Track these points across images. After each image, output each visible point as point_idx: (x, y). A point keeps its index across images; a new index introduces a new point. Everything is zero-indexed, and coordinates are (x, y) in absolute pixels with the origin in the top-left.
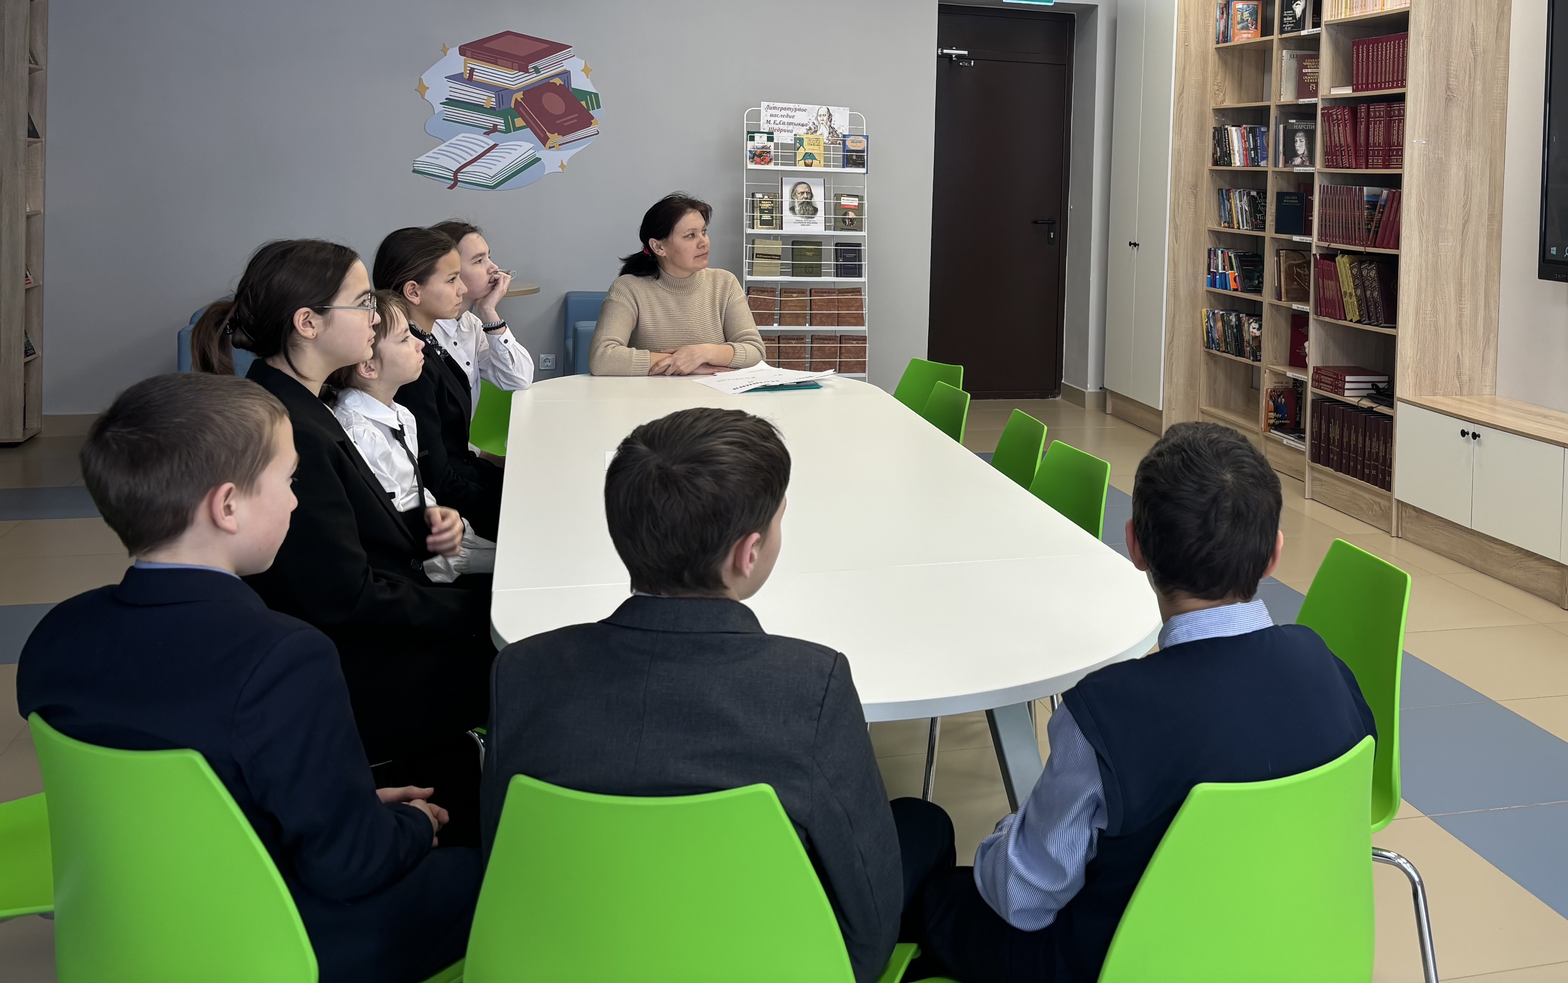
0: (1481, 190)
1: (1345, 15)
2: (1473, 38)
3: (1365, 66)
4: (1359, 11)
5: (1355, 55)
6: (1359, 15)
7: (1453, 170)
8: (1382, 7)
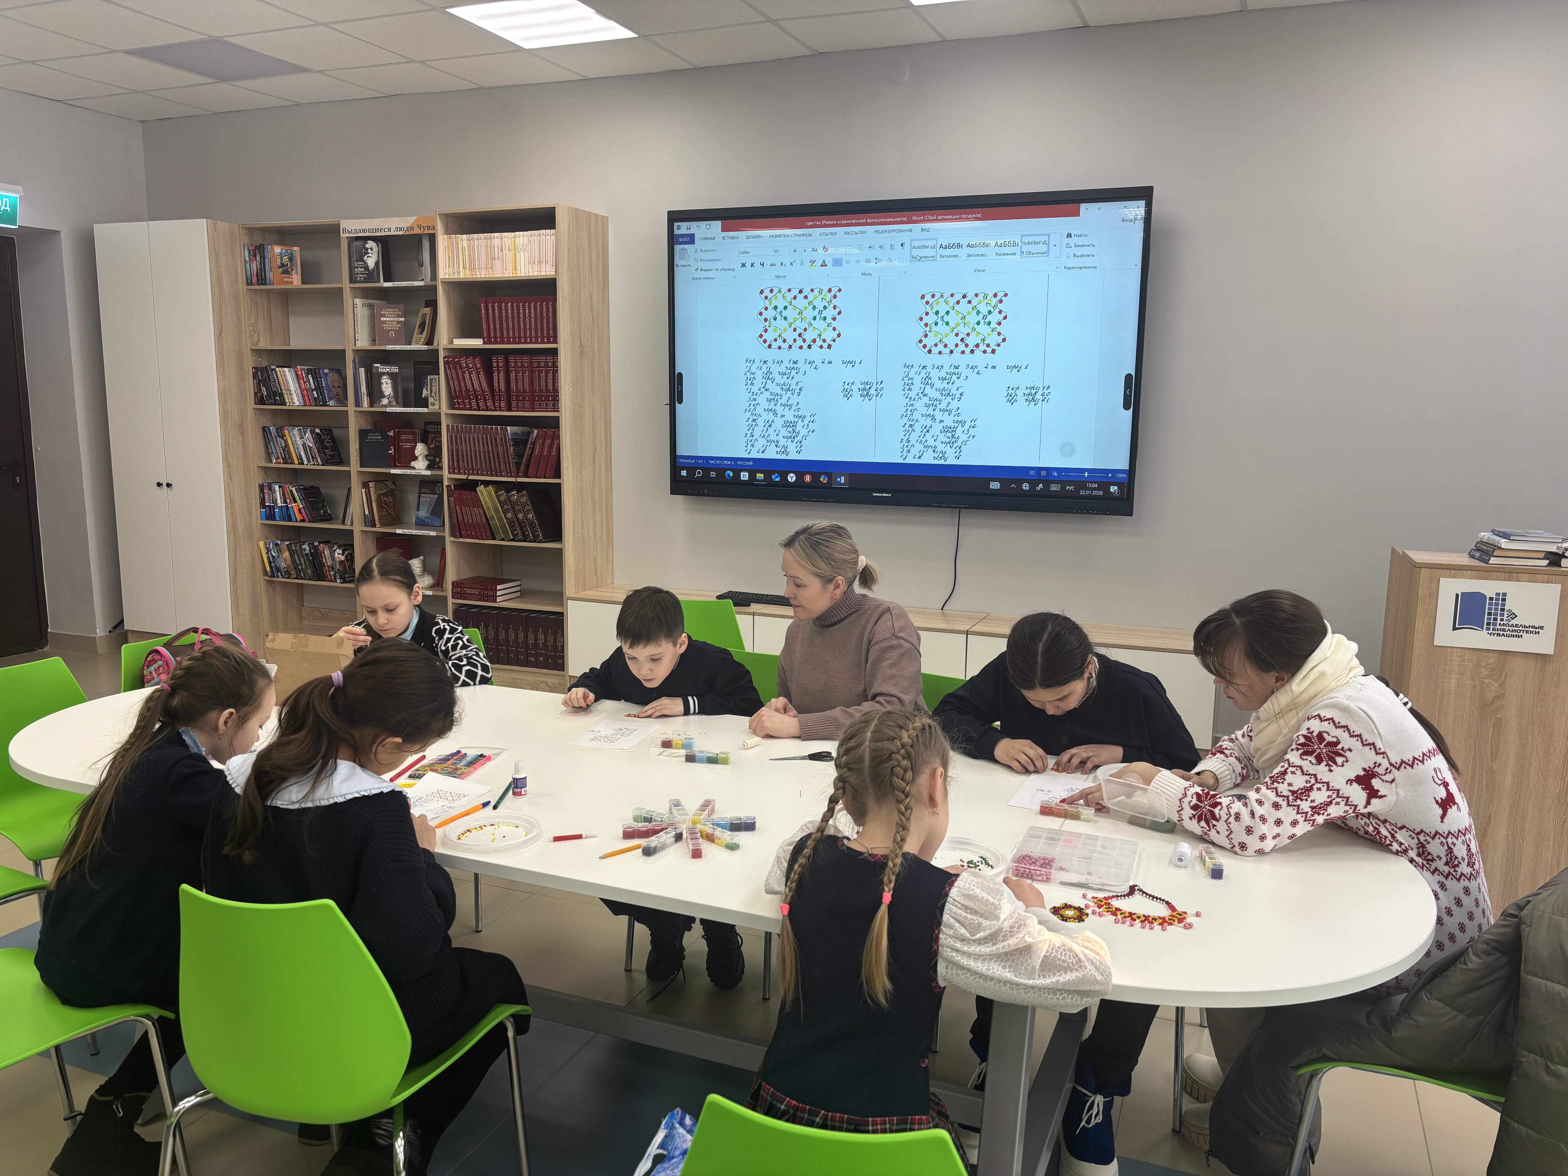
0: (600, 428)
1: (464, 275)
2: (591, 304)
3: (497, 322)
4: (483, 273)
5: (483, 312)
6: (483, 276)
7: (587, 412)
8: (514, 272)
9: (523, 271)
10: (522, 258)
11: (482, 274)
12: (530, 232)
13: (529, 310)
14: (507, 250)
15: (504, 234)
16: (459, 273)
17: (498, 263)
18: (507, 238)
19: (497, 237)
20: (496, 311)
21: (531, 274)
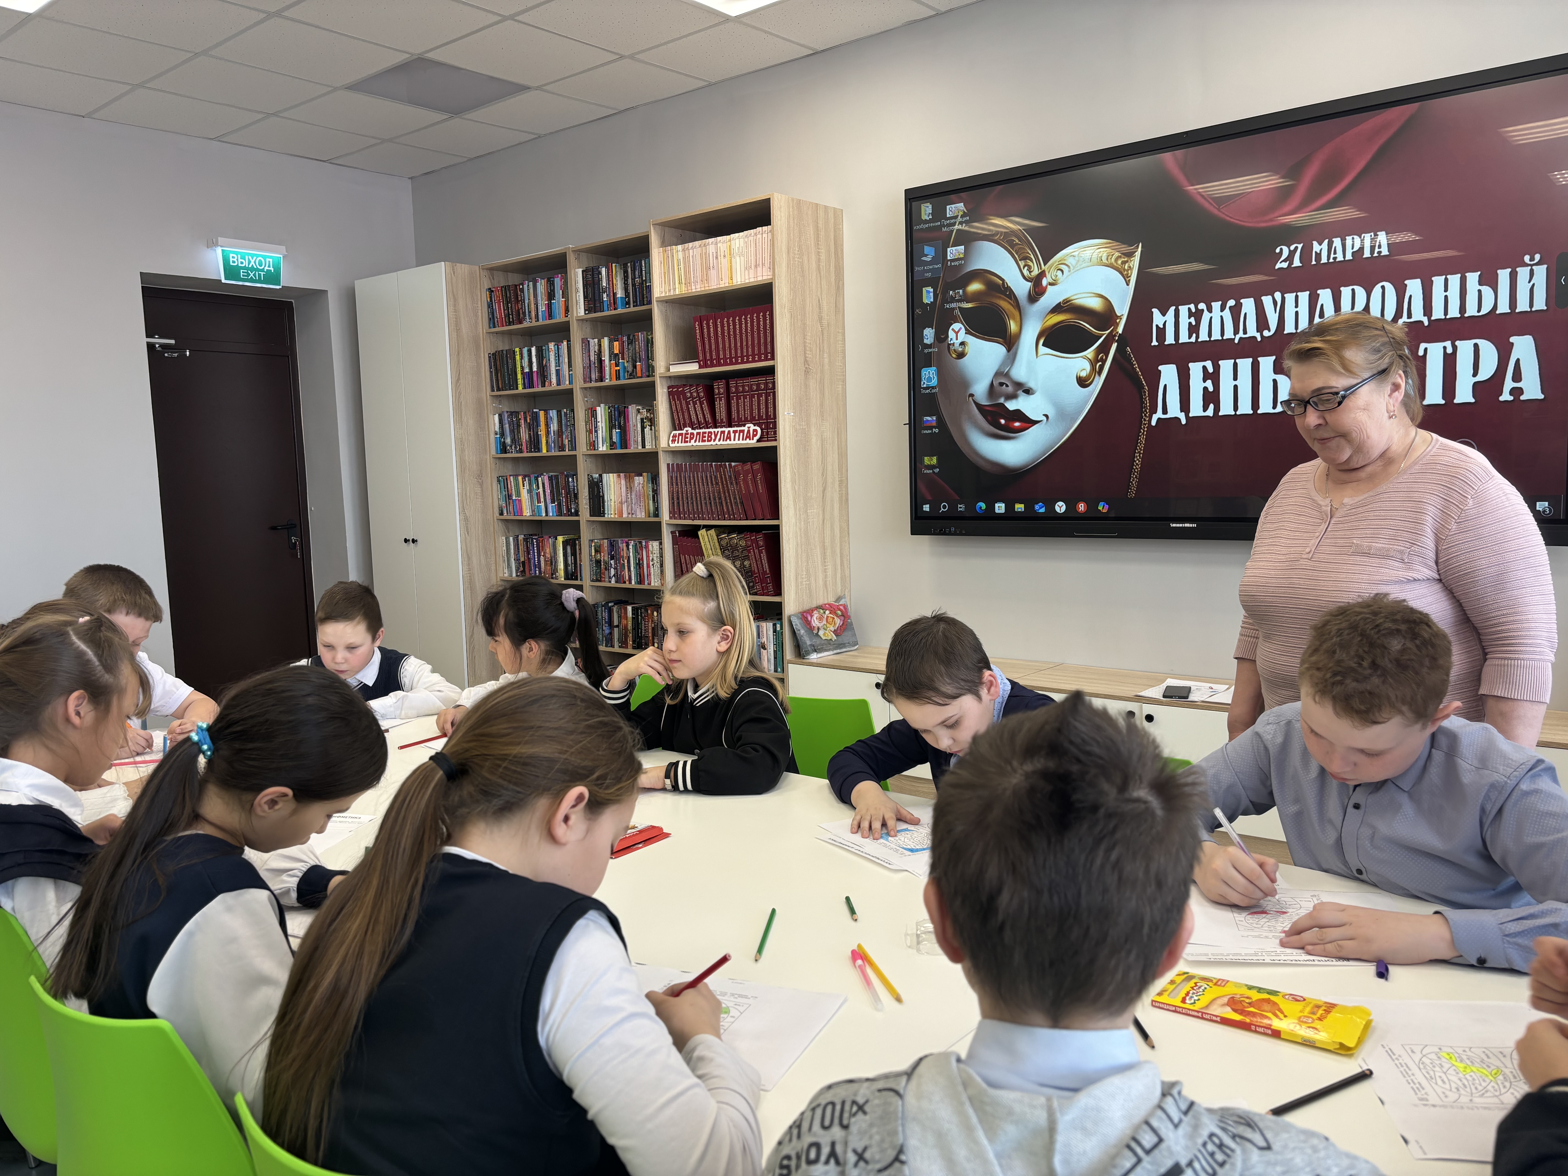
0: (833, 458)
1: (679, 290)
2: (820, 313)
3: (713, 341)
4: (698, 286)
5: (698, 331)
6: (699, 290)
7: (814, 440)
8: (730, 281)
9: (739, 280)
10: (739, 263)
11: (698, 288)
12: (745, 233)
13: (747, 323)
14: (722, 257)
15: (719, 239)
16: (675, 289)
17: (713, 274)
18: (722, 243)
19: (712, 243)
20: (712, 330)
21: (747, 281)
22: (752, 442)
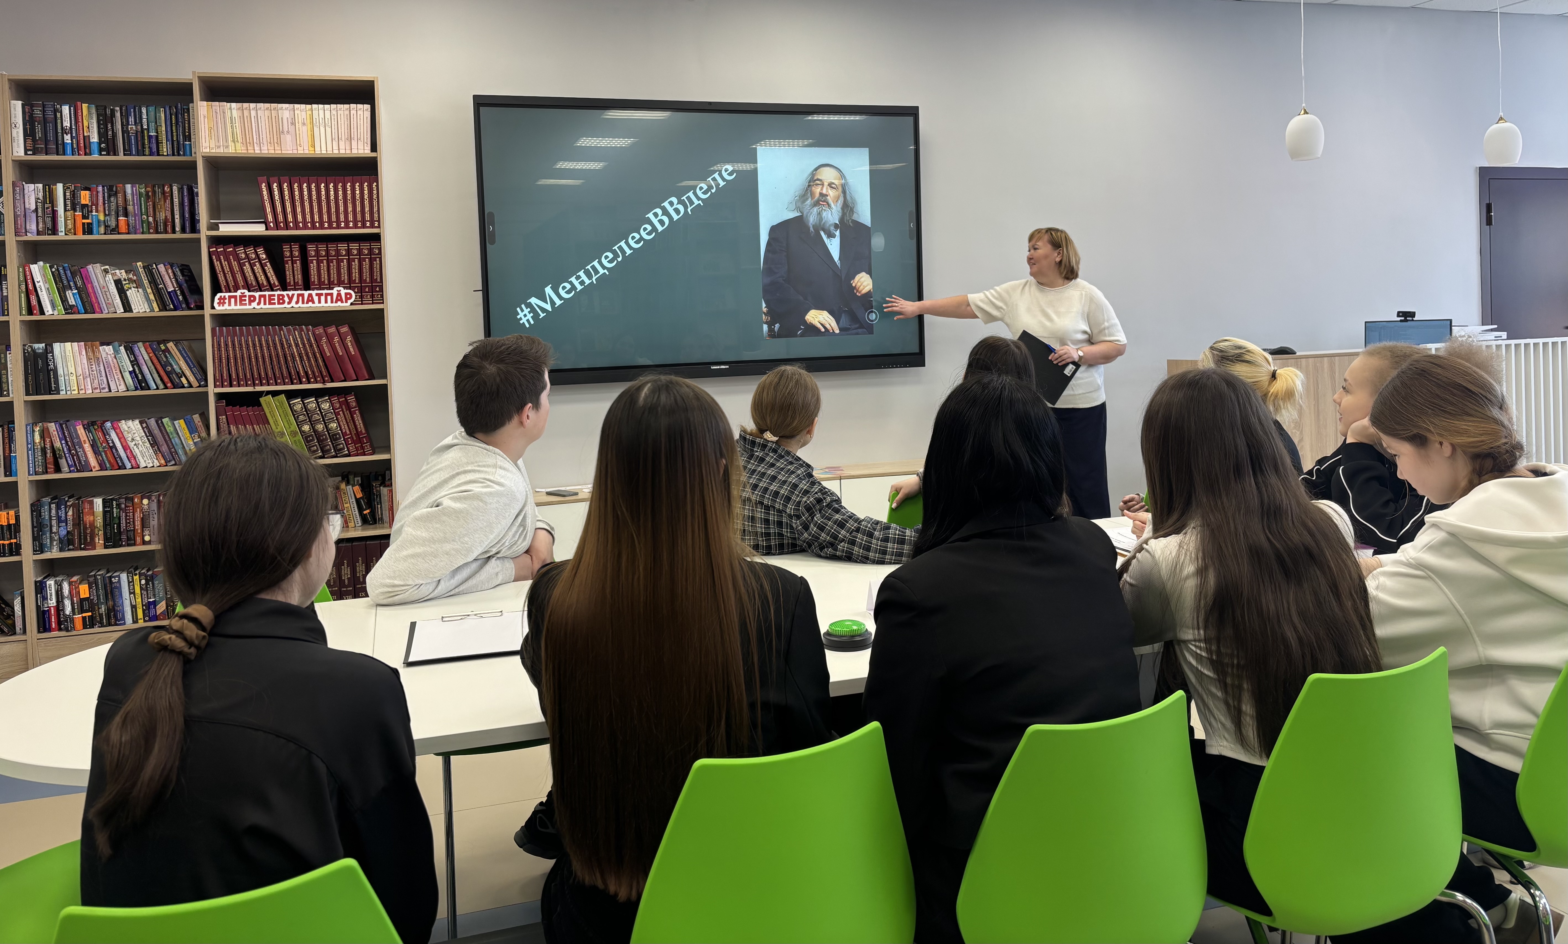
1: (233, 151)
3: (289, 204)
4: (264, 148)
5: (265, 193)
6: (265, 152)
8: (313, 149)
9: (324, 148)
10: (323, 133)
11: (263, 150)
12: (333, 106)
13: (337, 191)
14: (301, 123)
15: (296, 106)
16: (227, 147)
17: (288, 139)
18: (301, 110)
19: (286, 109)
20: (286, 193)
21: (336, 152)
22: (346, 305)
